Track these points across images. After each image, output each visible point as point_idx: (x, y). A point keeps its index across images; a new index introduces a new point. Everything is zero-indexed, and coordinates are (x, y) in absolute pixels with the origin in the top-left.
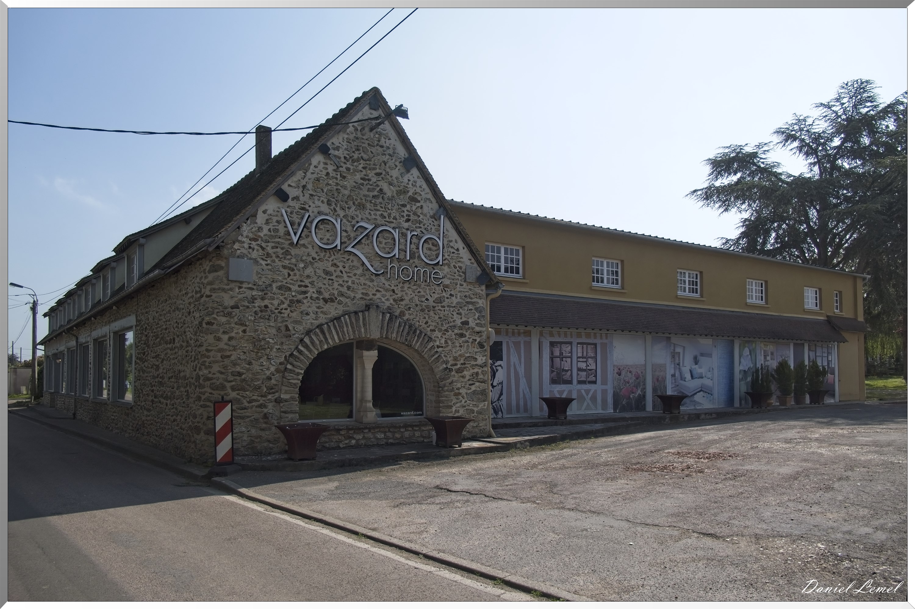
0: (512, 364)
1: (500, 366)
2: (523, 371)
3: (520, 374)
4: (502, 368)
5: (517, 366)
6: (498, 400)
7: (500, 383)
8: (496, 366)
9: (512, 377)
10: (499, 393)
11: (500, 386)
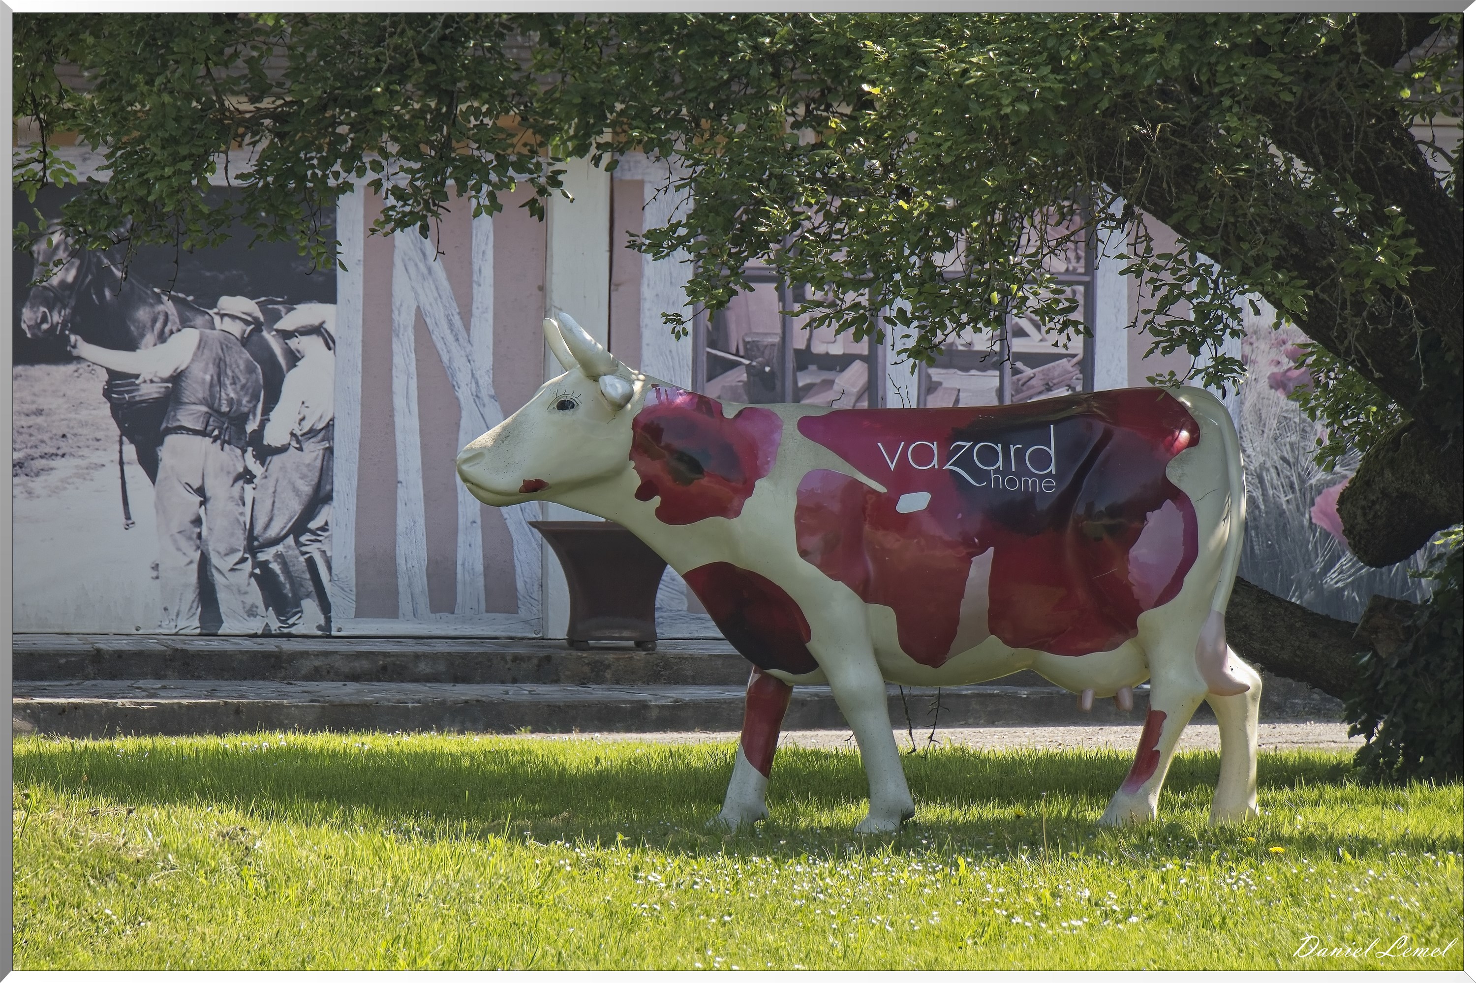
0: (404, 319)
1: (317, 330)
2: (485, 359)
3: (463, 378)
4: (330, 342)
5: (441, 334)
6: (299, 528)
7: (312, 433)
8: (286, 335)
9: (399, 402)
10: (306, 488)
11: (313, 451)
